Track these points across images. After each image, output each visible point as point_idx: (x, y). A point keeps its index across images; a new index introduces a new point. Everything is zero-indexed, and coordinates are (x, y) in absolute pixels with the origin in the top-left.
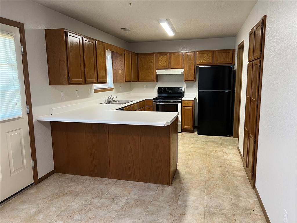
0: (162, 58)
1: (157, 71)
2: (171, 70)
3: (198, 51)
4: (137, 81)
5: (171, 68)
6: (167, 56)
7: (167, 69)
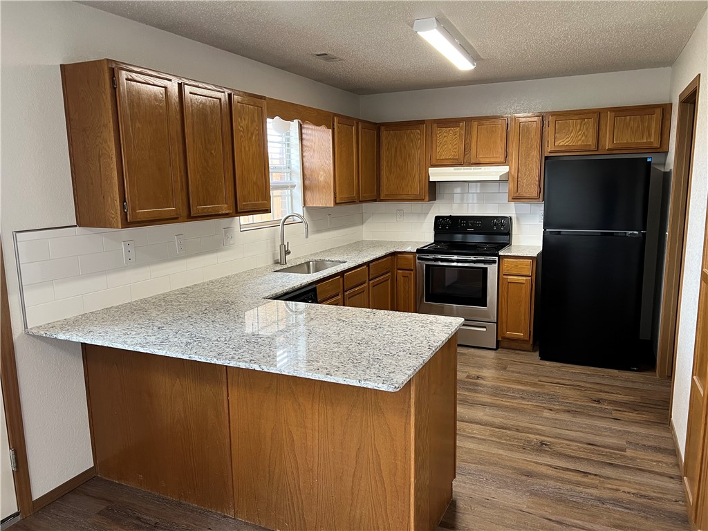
0: (445, 134)
1: (431, 170)
2: (473, 169)
3: (553, 114)
4: (375, 201)
5: (473, 161)
6: (461, 129)
7: (461, 165)
